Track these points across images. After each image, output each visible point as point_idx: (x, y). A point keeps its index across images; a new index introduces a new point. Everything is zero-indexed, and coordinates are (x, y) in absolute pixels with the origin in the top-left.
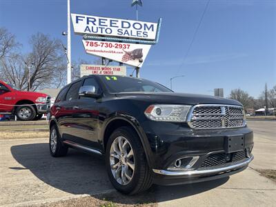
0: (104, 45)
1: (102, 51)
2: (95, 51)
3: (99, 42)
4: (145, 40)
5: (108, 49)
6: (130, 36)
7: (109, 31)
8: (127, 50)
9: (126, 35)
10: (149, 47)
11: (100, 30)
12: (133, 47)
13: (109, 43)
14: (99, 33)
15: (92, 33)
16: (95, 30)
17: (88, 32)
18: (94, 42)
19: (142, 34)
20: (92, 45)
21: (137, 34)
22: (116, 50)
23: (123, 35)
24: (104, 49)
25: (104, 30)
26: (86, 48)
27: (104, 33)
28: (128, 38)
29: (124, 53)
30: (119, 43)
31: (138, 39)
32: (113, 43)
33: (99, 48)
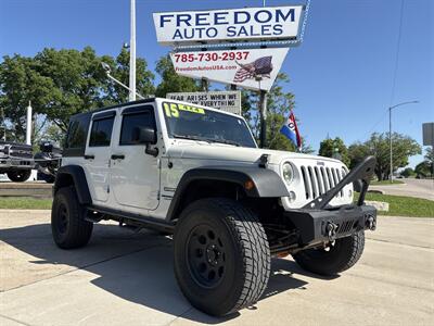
0: (205, 57)
1: (200, 69)
2: (188, 69)
3: (196, 54)
4: (278, 39)
5: (212, 63)
6: (250, 37)
7: (212, 32)
8: (243, 62)
9: (243, 36)
10: (285, 51)
11: (197, 32)
12: (255, 55)
13: (211, 53)
14: (196, 38)
15: (185, 39)
16: (189, 34)
17: (178, 39)
18: (187, 54)
19: (271, 30)
20: (184, 59)
21: (263, 30)
22: (225, 64)
23: (236, 37)
24: (204, 63)
25: (204, 32)
26: (176, 65)
27: (204, 37)
28: (246, 41)
29: (239, 67)
30: (229, 52)
31: (265, 40)
32: (220, 53)
33: (196, 64)
